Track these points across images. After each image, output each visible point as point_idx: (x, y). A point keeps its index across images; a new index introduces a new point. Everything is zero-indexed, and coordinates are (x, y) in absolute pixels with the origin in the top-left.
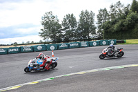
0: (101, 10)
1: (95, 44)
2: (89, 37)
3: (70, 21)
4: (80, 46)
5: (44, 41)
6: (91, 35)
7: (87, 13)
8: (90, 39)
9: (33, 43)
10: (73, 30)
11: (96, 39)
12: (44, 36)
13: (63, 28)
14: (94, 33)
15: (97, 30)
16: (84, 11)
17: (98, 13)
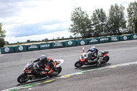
0: (131, 4)
1: (125, 38)
2: (119, 31)
3: (99, 15)
4: (110, 41)
5: (74, 37)
6: (121, 30)
7: (117, 7)
8: (120, 34)
9: (63, 39)
10: (102, 25)
11: (126, 33)
12: (74, 31)
13: (92, 23)
14: (124, 27)
15: (127, 24)
16: (114, 5)
17: (128, 7)
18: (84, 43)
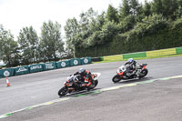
0: (69, 20)
1: (63, 64)
2: (55, 55)
3: (28, 35)
4: (44, 69)
6: (58, 54)
7: (51, 25)
8: (57, 59)
10: (33, 48)
11: (65, 58)
13: (19, 46)
14: (62, 50)
15: (65, 46)
16: (47, 23)
18: (9, 74)
